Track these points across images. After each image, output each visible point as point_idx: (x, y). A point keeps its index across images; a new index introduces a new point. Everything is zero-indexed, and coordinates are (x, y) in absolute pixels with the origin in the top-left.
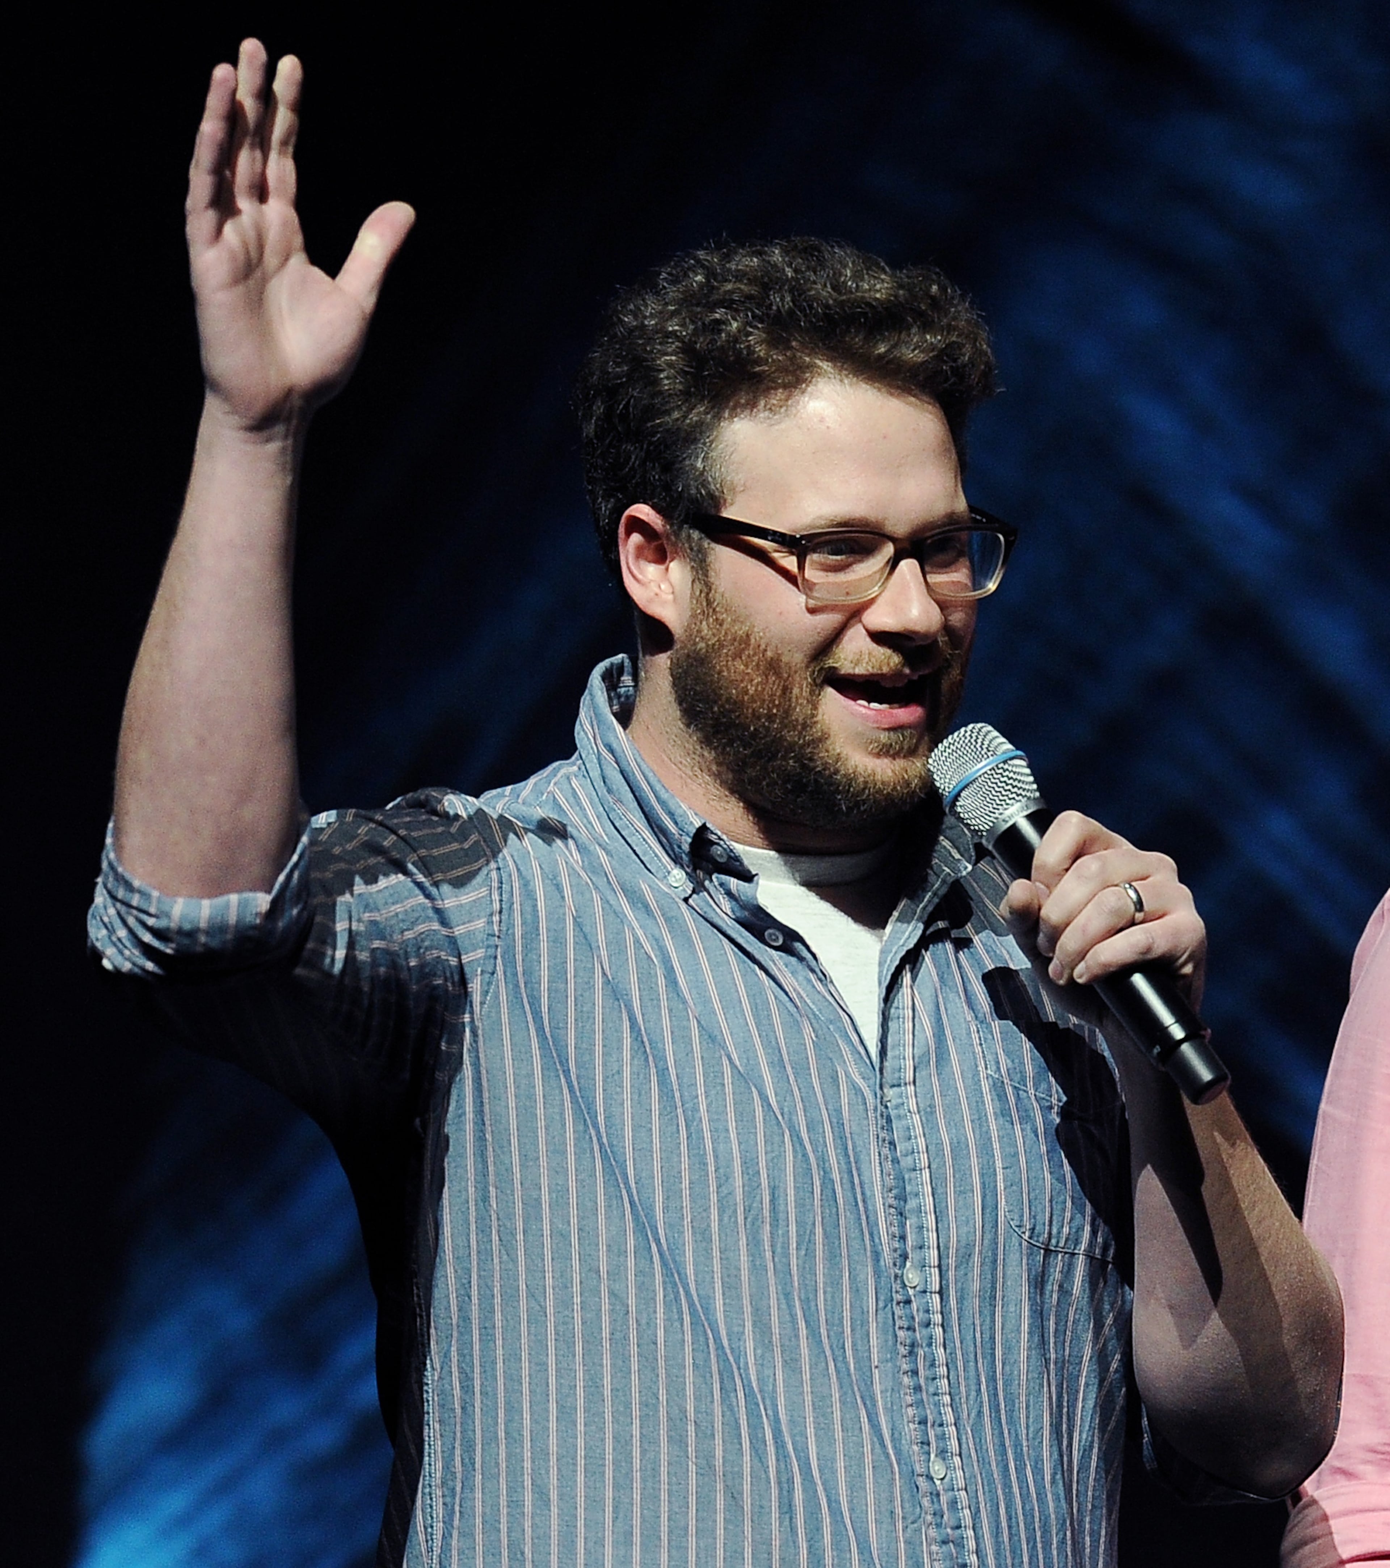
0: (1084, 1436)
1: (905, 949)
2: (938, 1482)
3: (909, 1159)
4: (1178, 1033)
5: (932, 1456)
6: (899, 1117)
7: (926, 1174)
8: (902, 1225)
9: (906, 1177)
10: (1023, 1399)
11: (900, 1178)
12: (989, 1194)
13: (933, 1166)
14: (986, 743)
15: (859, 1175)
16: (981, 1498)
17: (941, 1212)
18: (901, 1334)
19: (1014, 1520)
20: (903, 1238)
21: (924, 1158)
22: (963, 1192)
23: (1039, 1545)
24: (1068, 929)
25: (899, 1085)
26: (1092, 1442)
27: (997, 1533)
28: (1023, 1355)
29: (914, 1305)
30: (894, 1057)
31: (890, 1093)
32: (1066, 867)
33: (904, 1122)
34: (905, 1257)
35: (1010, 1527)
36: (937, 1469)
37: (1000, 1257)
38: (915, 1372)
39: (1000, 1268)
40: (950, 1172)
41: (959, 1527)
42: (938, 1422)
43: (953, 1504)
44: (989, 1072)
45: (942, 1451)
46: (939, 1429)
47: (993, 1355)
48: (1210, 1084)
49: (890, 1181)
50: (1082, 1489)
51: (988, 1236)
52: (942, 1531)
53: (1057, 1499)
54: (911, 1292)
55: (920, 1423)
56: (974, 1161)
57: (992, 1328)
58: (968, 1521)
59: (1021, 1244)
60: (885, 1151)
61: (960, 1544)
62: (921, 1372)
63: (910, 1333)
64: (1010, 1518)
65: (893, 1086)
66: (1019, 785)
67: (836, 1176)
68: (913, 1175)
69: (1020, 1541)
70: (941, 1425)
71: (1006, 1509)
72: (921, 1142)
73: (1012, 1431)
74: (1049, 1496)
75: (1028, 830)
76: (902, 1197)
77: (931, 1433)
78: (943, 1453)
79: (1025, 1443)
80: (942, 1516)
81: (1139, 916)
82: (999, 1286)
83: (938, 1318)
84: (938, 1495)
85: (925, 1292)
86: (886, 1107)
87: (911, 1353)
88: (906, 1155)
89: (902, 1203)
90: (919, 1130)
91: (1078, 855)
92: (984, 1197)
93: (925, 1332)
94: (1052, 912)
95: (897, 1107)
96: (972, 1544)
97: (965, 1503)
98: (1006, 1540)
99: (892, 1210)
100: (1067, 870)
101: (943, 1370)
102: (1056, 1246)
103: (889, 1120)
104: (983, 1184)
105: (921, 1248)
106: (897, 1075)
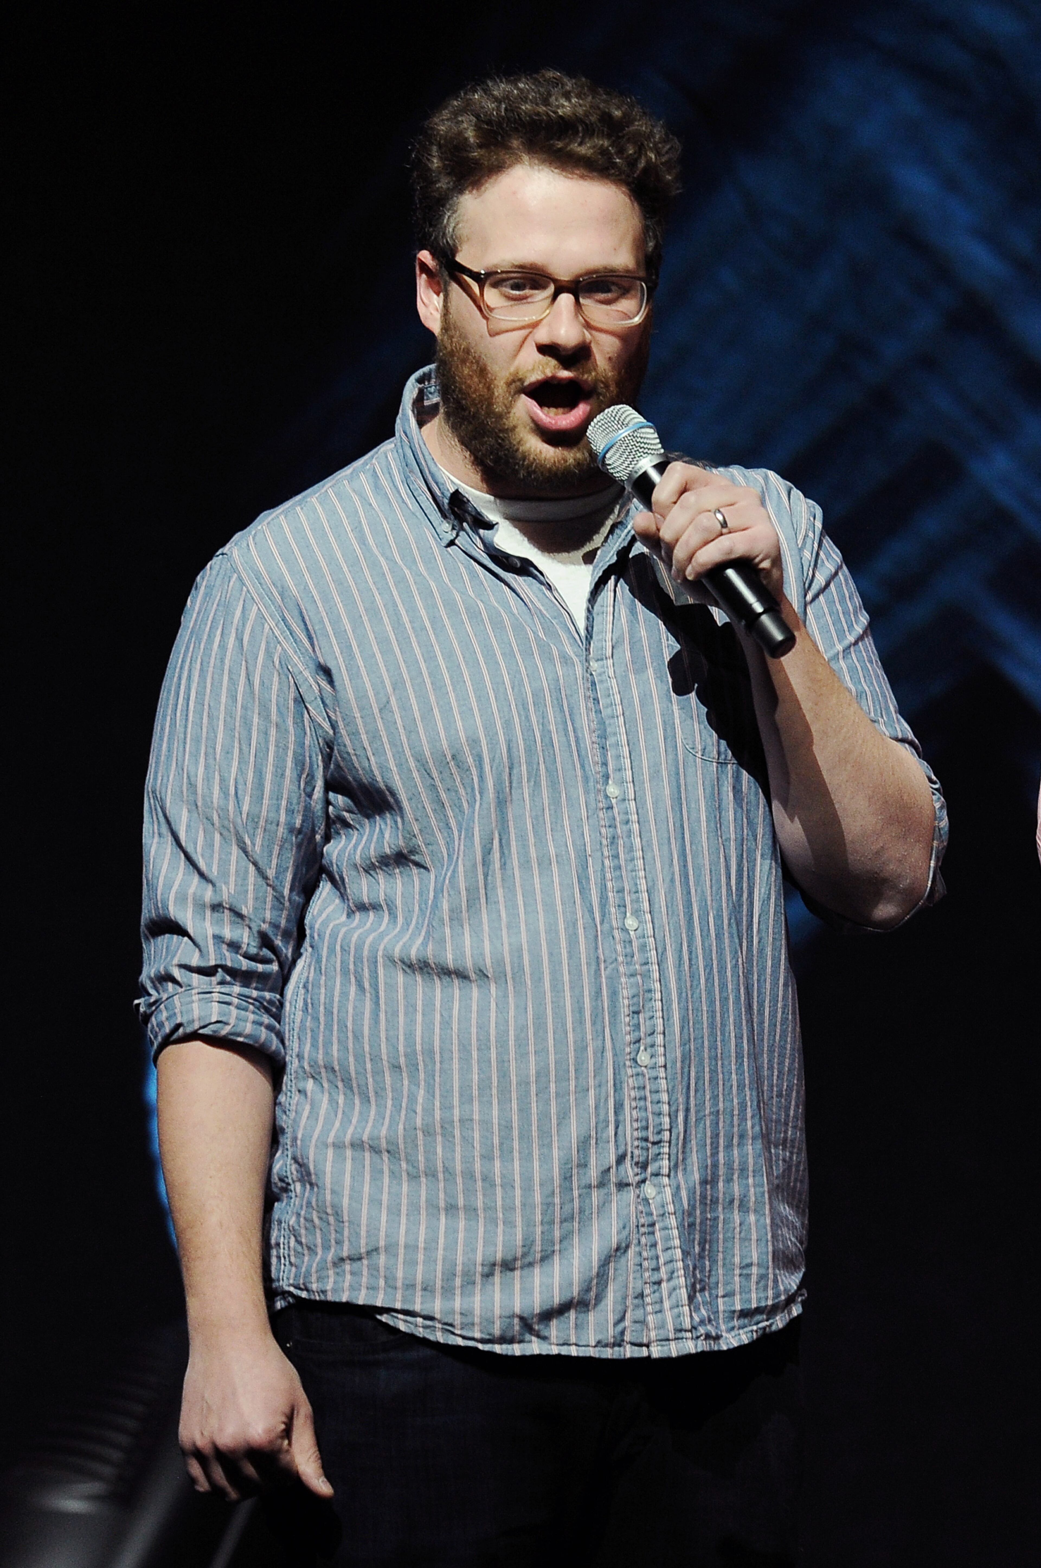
0: (763, 890)
1: (608, 564)
2: (632, 933)
3: (609, 710)
4: (758, 608)
5: (628, 914)
6: (601, 682)
7: (621, 719)
8: (605, 756)
9: (607, 722)
10: (707, 867)
11: (602, 722)
12: (669, 730)
13: (627, 713)
14: (623, 417)
15: (573, 724)
16: (668, 941)
17: (634, 744)
18: (603, 830)
19: (694, 953)
20: (605, 764)
21: (619, 709)
22: (649, 729)
23: (715, 970)
24: (679, 543)
25: (602, 659)
26: (770, 894)
27: (680, 965)
28: (704, 837)
29: (616, 810)
30: (598, 641)
31: (594, 665)
32: (675, 500)
33: (605, 685)
34: (607, 777)
35: (690, 960)
36: (631, 922)
37: (681, 770)
38: (616, 856)
39: (682, 778)
40: (639, 716)
41: (647, 963)
42: (634, 890)
43: (643, 948)
44: (670, 642)
45: (637, 911)
46: (634, 896)
47: (683, 838)
48: (782, 642)
49: (594, 726)
50: (763, 927)
51: (671, 757)
52: (632, 967)
53: (731, 936)
54: (614, 801)
55: (618, 892)
56: (657, 706)
57: (682, 820)
58: (654, 959)
59: (695, 761)
60: (591, 705)
61: (646, 975)
62: (622, 856)
63: (611, 830)
64: (690, 953)
65: (598, 660)
66: (646, 446)
67: (553, 728)
68: (612, 721)
69: (698, 969)
70: (637, 892)
71: (688, 946)
72: (617, 698)
73: (699, 891)
74: (726, 935)
75: (654, 475)
76: (603, 736)
77: (628, 899)
78: (637, 913)
79: (709, 898)
80: (633, 957)
81: (724, 531)
82: (683, 791)
83: (634, 817)
84: (630, 942)
85: (624, 800)
86: (591, 674)
87: (612, 843)
88: (607, 707)
89: (604, 740)
90: (616, 690)
91: (684, 490)
92: (665, 730)
93: (625, 828)
94: (666, 534)
95: (600, 675)
96: (656, 975)
97: (653, 946)
98: (687, 968)
99: (596, 746)
100: (675, 503)
101: (639, 854)
102: (725, 759)
103: (593, 683)
104: (664, 722)
105: (619, 770)
106: (600, 652)
